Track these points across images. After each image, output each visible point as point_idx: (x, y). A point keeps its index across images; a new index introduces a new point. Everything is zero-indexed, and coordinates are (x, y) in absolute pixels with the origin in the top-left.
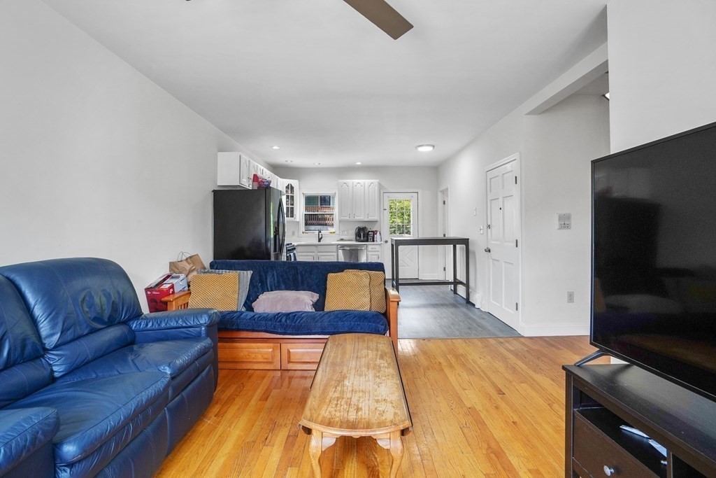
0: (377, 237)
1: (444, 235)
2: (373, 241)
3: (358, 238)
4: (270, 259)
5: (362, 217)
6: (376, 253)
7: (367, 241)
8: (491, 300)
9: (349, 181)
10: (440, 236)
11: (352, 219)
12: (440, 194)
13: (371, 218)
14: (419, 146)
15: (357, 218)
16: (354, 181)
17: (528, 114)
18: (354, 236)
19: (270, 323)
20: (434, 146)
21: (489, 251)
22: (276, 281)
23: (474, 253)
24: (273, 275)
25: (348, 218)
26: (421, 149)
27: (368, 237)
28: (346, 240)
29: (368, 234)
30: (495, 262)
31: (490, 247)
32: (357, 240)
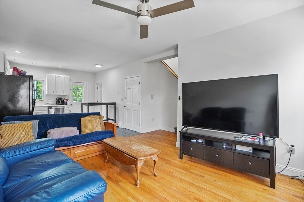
0: (68, 102)
1: (98, 102)
2: (66, 104)
3: (58, 103)
4: (32, 114)
5: (60, 93)
6: (69, 110)
7: (63, 104)
8: (127, 124)
9: (54, 75)
10: (96, 102)
11: (54, 94)
12: (96, 84)
13: (65, 94)
14: (96, 65)
15: (58, 93)
16: (56, 75)
17: (145, 62)
18: (55, 102)
19: (67, 142)
20: (102, 66)
21: (126, 107)
22: (52, 124)
23: (118, 108)
24: (50, 121)
25: (53, 93)
26: (96, 66)
27: (63, 103)
28: (50, 104)
29: (63, 101)
30: (128, 111)
31: (126, 105)
32: (57, 104)
